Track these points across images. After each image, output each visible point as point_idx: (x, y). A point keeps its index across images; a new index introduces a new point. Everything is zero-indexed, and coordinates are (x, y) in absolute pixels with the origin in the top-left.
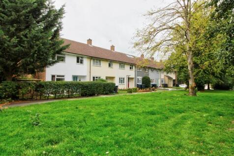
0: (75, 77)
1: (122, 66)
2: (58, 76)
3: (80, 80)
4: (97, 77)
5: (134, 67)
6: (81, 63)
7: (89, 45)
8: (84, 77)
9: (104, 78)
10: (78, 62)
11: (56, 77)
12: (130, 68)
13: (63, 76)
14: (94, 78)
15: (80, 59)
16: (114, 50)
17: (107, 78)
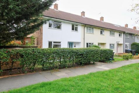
0: (71, 44)
1: (112, 33)
2: (54, 42)
3: (75, 46)
4: (90, 44)
5: (122, 34)
6: (76, 30)
7: (83, 16)
8: (78, 43)
9: (97, 45)
10: (73, 29)
11: (53, 44)
12: (119, 35)
13: (60, 43)
14: (87, 44)
15: (75, 26)
16: (103, 21)
17: (99, 44)
